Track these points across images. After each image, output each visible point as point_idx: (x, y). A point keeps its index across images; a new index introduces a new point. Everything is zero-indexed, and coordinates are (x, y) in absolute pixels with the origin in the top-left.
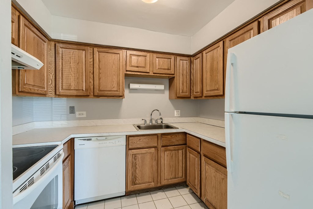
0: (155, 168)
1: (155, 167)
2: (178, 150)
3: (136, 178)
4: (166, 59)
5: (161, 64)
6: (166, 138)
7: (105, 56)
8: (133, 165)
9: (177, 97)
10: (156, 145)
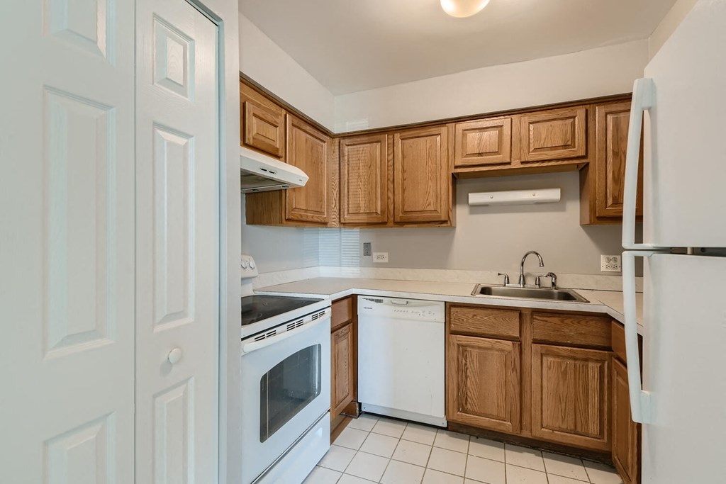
0: (514, 391)
1: (513, 386)
2: (586, 360)
3: (466, 398)
4: (560, 122)
5: (543, 136)
6: (546, 321)
7: (413, 144)
8: (460, 368)
9: (597, 217)
10: (517, 334)
